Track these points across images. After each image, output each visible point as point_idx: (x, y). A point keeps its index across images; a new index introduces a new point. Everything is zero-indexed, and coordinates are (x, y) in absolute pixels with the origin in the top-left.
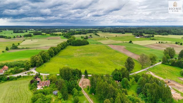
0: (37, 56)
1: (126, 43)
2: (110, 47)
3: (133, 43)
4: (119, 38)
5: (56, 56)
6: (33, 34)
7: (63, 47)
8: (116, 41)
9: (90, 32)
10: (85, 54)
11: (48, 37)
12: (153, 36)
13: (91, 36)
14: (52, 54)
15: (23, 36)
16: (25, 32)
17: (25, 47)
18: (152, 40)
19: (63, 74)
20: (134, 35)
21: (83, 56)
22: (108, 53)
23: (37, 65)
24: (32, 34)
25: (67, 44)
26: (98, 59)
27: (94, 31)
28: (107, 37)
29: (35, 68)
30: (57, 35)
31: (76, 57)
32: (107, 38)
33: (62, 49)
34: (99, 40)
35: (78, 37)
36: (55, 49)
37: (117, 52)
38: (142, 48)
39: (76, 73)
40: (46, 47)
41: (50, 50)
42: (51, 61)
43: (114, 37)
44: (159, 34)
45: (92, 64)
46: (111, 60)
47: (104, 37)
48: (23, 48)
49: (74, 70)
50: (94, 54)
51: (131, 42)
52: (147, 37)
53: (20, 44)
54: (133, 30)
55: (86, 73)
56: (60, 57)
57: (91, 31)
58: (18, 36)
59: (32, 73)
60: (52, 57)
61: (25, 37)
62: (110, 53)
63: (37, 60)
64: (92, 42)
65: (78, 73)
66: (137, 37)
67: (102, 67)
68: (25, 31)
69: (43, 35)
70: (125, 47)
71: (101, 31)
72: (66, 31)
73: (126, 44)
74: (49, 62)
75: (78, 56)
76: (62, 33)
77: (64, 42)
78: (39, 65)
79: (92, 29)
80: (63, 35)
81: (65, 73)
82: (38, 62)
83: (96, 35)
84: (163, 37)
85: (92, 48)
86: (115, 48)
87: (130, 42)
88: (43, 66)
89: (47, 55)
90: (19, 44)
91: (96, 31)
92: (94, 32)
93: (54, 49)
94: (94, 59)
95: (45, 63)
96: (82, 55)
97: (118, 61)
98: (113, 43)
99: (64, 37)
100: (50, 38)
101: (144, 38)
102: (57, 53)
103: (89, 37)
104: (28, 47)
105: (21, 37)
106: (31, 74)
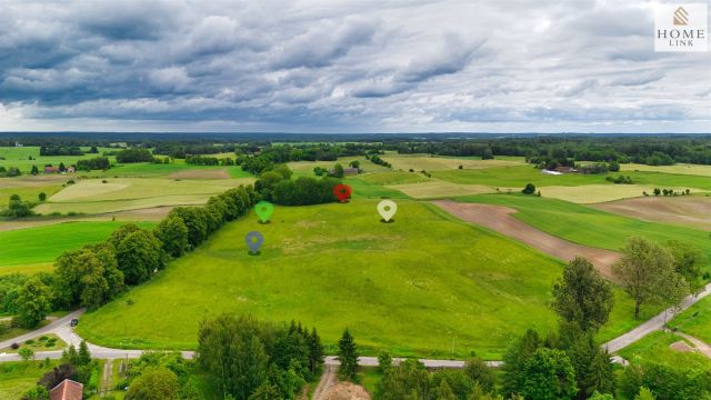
0: (88, 253)
1: (509, 193)
2: (447, 213)
3: (539, 195)
4: (474, 176)
5: (197, 250)
6: (118, 159)
7: (236, 208)
8: (467, 187)
9: (352, 151)
10: (333, 240)
11: (178, 169)
12: (616, 169)
13: (355, 165)
14: (176, 242)
15: (73, 166)
16: (89, 152)
17: (64, 212)
18: (617, 182)
19: (215, 357)
20: (533, 162)
21: (329, 251)
22: (442, 238)
23: (85, 297)
24: (112, 159)
25: (251, 196)
26: (402, 265)
27: (367, 148)
28: (423, 172)
29: (75, 315)
30: (215, 162)
31: (291, 254)
32: (423, 176)
33: (229, 218)
34: (389, 183)
35: (300, 170)
36: (192, 217)
37: (482, 232)
38: (590, 216)
39: (293, 352)
40: (157, 210)
41: (170, 222)
42: (168, 276)
43: (452, 172)
44: (637, 161)
45: (369, 294)
46: (463, 273)
47: (412, 171)
48: (55, 216)
49: (279, 334)
50: (374, 240)
51: (529, 190)
52: (593, 173)
53: (50, 199)
54: (522, 145)
55: (347, 349)
56: (213, 255)
57: (354, 148)
58: (50, 166)
59: (52, 343)
60: (177, 255)
61: (80, 169)
62: (453, 235)
63: (90, 271)
64: (363, 189)
65: (302, 348)
66: (550, 169)
67: (424, 307)
68: (89, 148)
69: (159, 162)
70: (515, 211)
71: (395, 149)
72: (253, 150)
73: (508, 197)
74: (159, 279)
75: (303, 253)
76: (238, 154)
77: (241, 186)
78: (98, 300)
79: (356, 144)
80: (238, 163)
81: (226, 353)
82: (91, 286)
83: (378, 162)
84: (658, 173)
85: (364, 214)
86: (470, 213)
87: (524, 192)
88: (121, 303)
89: (152, 247)
90: (42, 197)
91: (375, 150)
92: (367, 152)
93: (187, 216)
94: (378, 266)
95: (136, 288)
96: (319, 247)
97: (497, 276)
98: (452, 195)
99: (245, 169)
100: (181, 173)
101: (580, 177)
102: (206, 239)
103: (349, 172)
104: (77, 211)
105: (62, 168)
106: (41, 354)
